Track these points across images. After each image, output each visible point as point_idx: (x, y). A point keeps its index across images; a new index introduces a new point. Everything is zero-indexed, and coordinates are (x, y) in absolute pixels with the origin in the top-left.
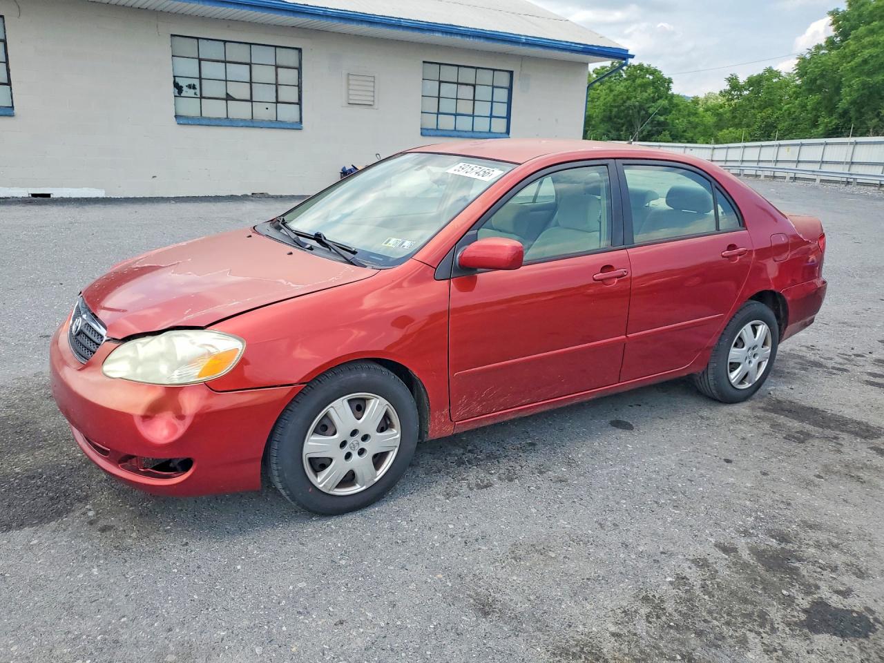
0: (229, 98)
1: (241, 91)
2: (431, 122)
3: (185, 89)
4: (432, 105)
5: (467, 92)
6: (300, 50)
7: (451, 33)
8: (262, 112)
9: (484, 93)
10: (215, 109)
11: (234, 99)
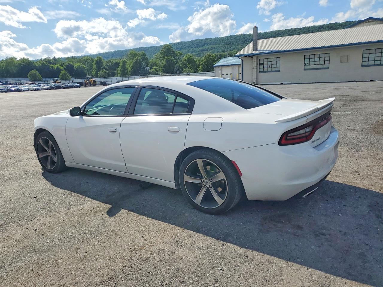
0: (314, 64)
1: (317, 63)
2: (365, 63)
3: (306, 64)
4: (366, 59)
6: (330, 53)
7: (361, 44)
8: (321, 66)
10: (312, 67)
11: (315, 65)
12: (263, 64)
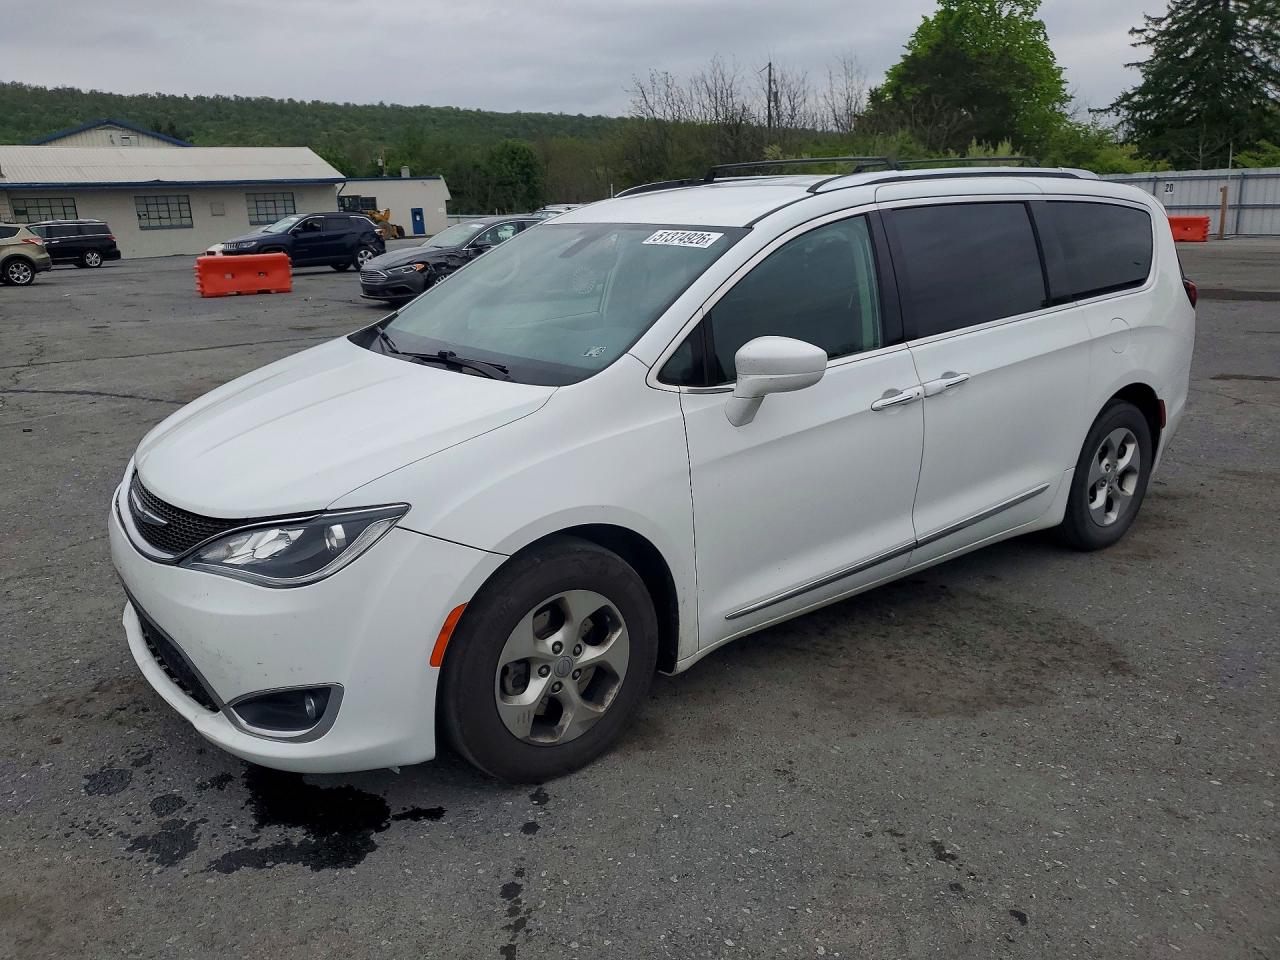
0: (160, 218)
1: (165, 215)
2: (255, 219)
3: (142, 216)
4: (254, 212)
5: (272, 204)
6: (187, 196)
8: (175, 222)
9: (281, 204)
10: (156, 223)
11: (163, 218)
12: (24, 213)
